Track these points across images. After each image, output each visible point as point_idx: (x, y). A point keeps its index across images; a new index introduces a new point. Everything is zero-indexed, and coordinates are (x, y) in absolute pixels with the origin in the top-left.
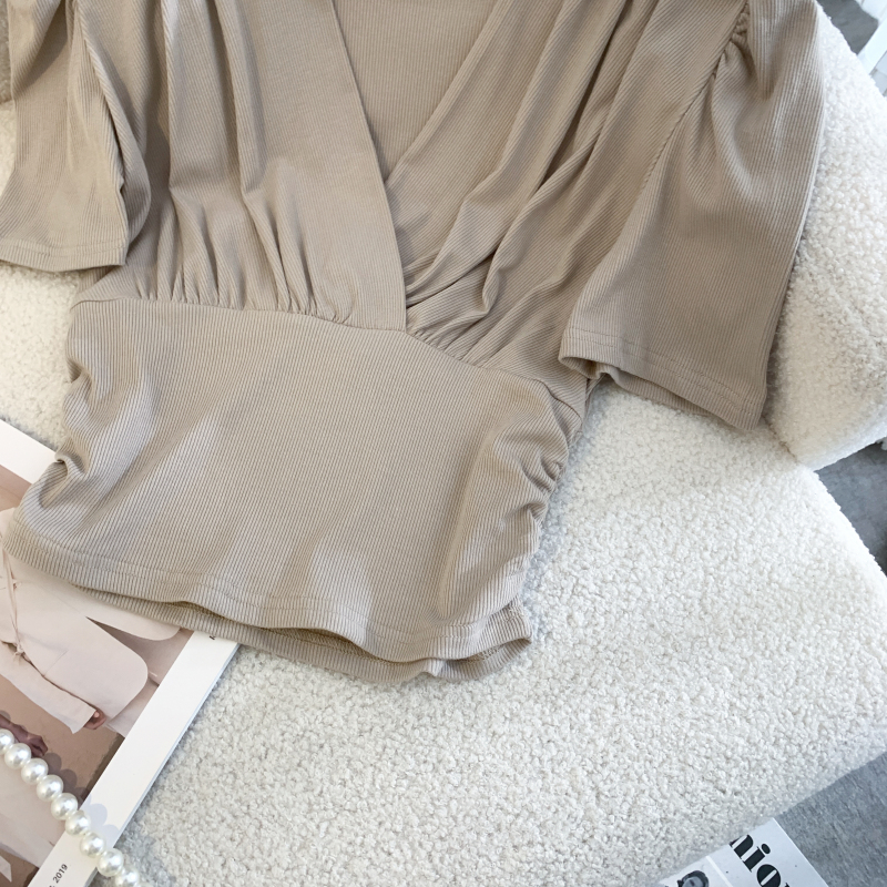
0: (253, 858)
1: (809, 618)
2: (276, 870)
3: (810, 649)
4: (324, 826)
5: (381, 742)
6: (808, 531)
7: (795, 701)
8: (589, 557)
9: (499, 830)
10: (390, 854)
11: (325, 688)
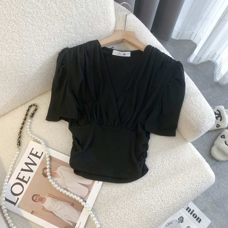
0: (109, 218)
1: (192, 168)
2: (113, 219)
3: (193, 173)
4: (120, 211)
5: (127, 197)
6: (191, 153)
7: (192, 182)
8: (156, 162)
9: (147, 208)
10: (131, 214)
11: (117, 189)
